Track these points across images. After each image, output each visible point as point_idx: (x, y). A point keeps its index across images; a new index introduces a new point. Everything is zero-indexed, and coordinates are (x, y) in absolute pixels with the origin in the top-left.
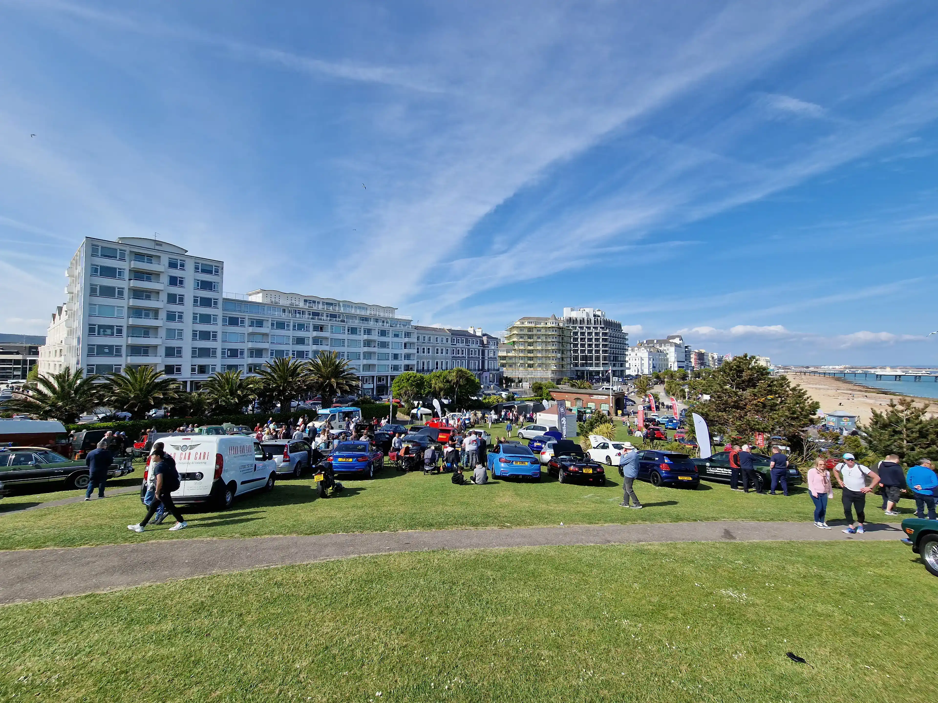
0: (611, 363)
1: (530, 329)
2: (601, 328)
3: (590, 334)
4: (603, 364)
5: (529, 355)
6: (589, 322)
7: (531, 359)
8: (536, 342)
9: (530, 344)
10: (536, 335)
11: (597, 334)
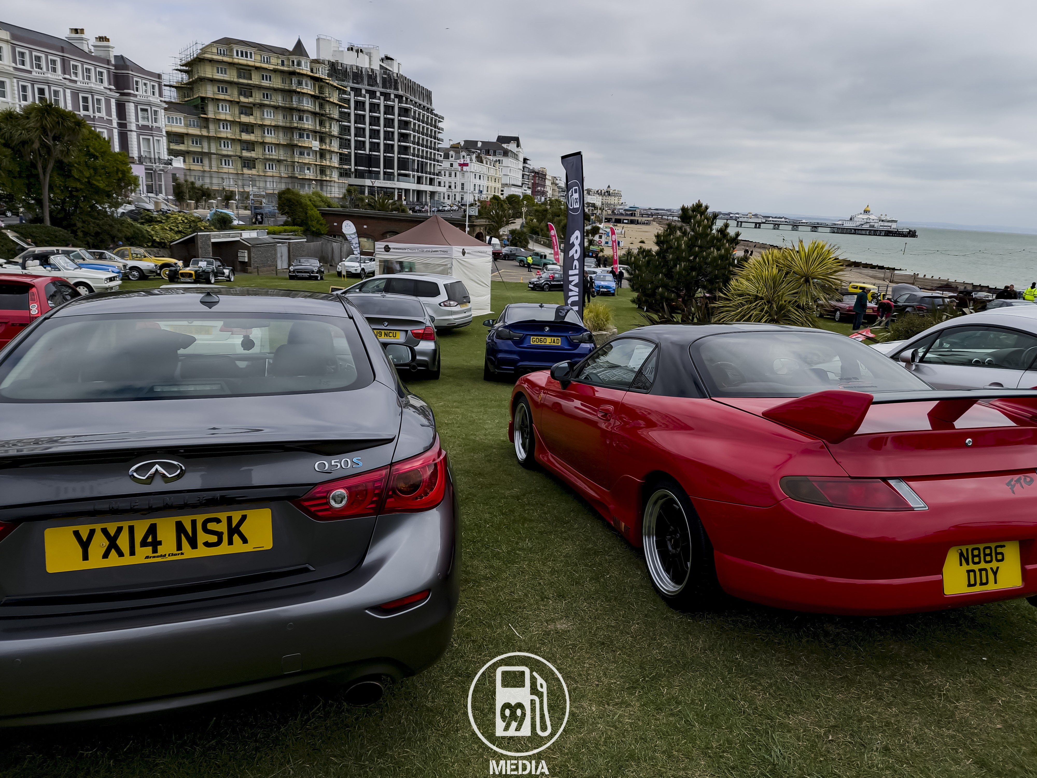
0: (414, 176)
1: (244, 70)
2: (396, 96)
3: (374, 107)
4: (399, 175)
5: (245, 137)
6: (372, 78)
7: (250, 146)
8: (262, 106)
9: (247, 109)
10: (260, 87)
11: (389, 110)
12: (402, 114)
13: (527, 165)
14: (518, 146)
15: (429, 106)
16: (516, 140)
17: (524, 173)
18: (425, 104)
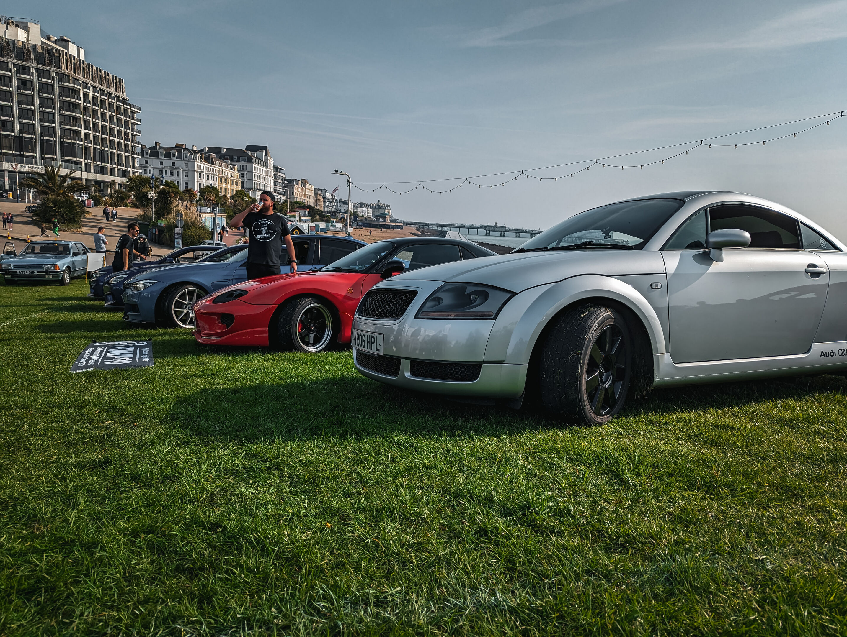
0: (88, 164)
3: (25, 84)
4: (63, 161)
11: (46, 88)
12: (64, 94)
13: (279, 174)
14: (266, 154)
15: (119, 94)
16: (265, 148)
17: (276, 180)
18: (112, 91)
